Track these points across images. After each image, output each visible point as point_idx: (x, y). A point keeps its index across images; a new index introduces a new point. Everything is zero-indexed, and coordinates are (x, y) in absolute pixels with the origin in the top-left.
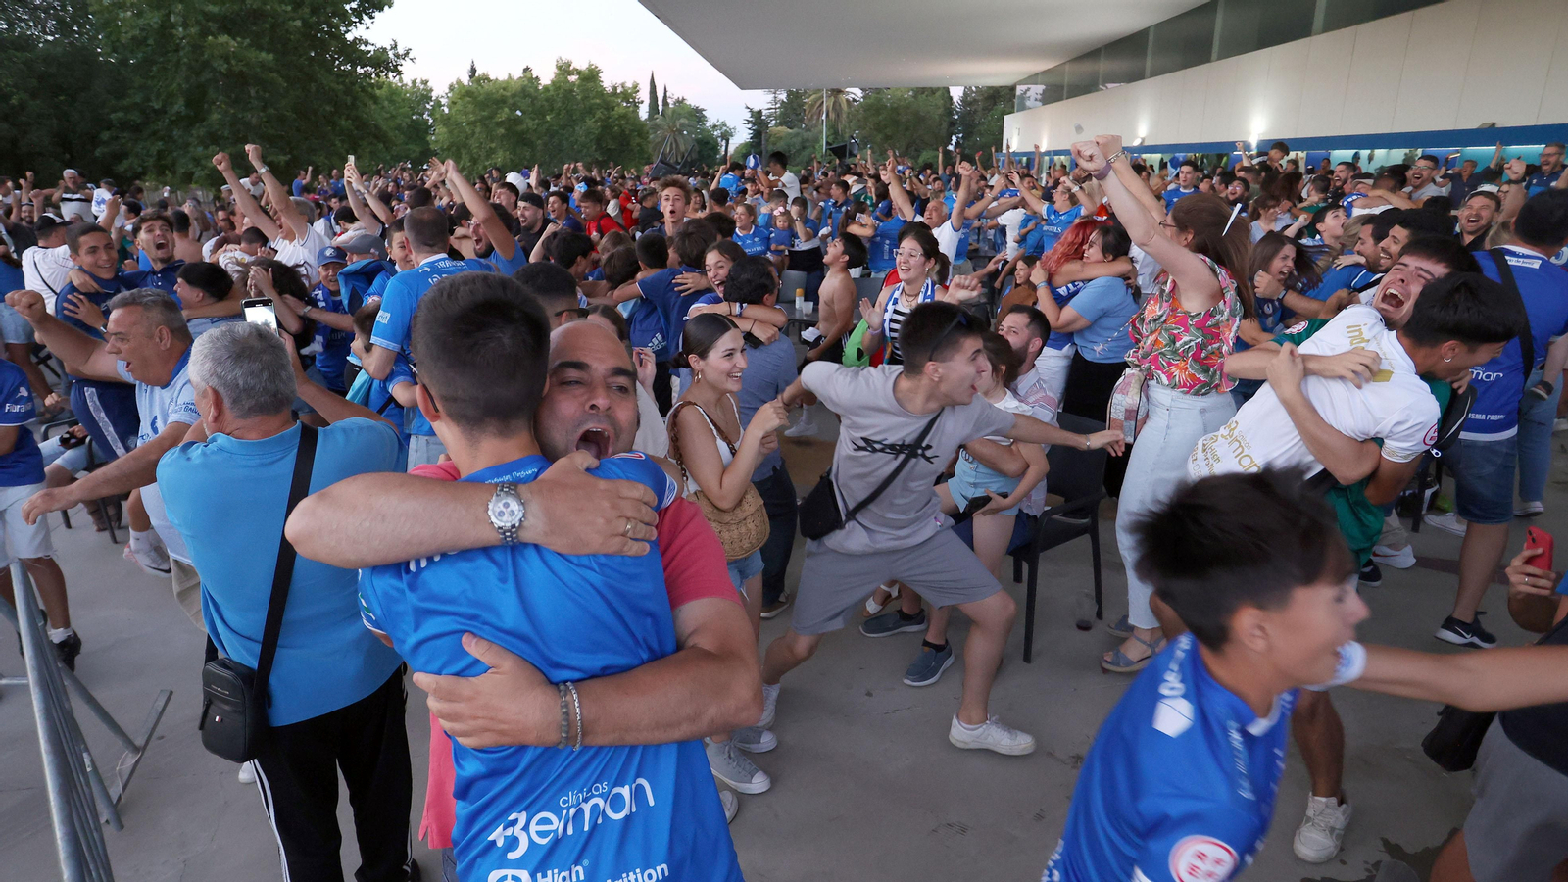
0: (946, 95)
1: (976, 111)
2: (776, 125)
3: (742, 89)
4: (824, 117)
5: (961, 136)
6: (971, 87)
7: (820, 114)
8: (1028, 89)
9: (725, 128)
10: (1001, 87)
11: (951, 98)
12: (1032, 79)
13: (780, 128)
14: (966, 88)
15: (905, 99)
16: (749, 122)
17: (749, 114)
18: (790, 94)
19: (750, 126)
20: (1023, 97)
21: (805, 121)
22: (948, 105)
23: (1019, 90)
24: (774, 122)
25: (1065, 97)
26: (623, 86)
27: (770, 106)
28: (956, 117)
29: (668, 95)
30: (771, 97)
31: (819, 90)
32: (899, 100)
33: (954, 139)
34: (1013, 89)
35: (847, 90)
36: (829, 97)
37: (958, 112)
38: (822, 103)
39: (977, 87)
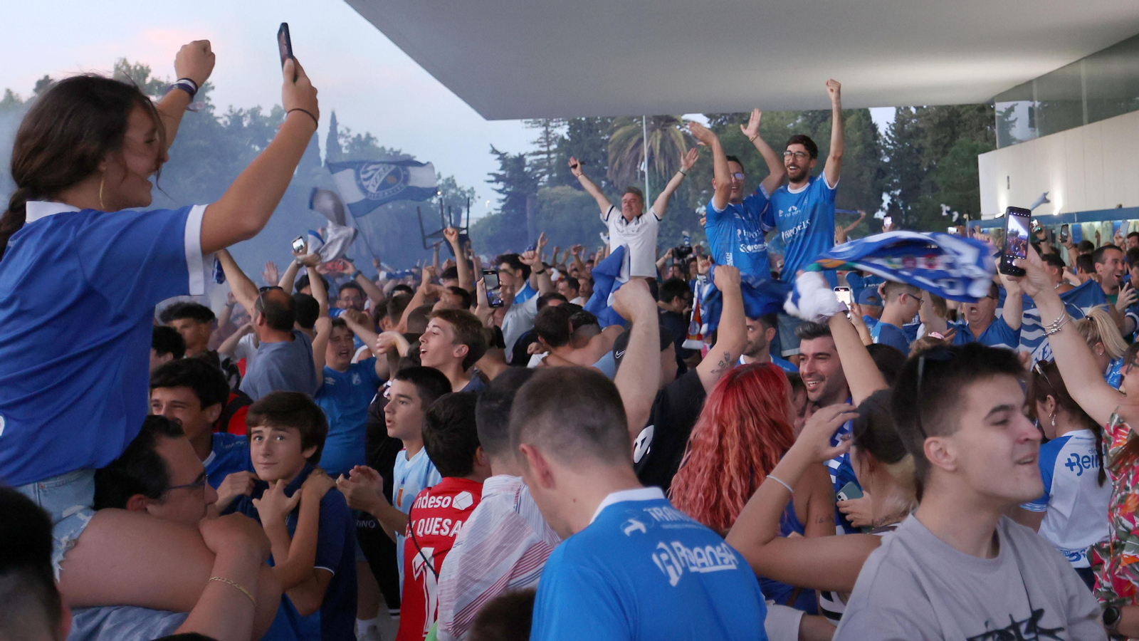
0: (864, 122)
1: (920, 150)
2: (552, 182)
3: (489, 117)
4: (644, 167)
5: (898, 193)
6: (907, 108)
7: (637, 159)
8: (1011, 110)
9: (453, 191)
10: (962, 106)
11: (874, 128)
12: (1021, 90)
13: (558, 189)
14: (898, 109)
16: (499, 179)
17: (498, 165)
18: (575, 127)
19: (500, 186)
20: (1007, 122)
21: (608, 175)
22: (870, 139)
23: (1000, 107)
24: (546, 177)
25: (1085, 117)
26: (254, 113)
27: (536, 148)
28: (887, 160)
29: (339, 129)
30: (538, 132)
33: (886, 198)
34: (986, 108)
35: (686, 117)
36: (651, 130)
37: (888, 152)
38: (641, 140)
39: (917, 108)
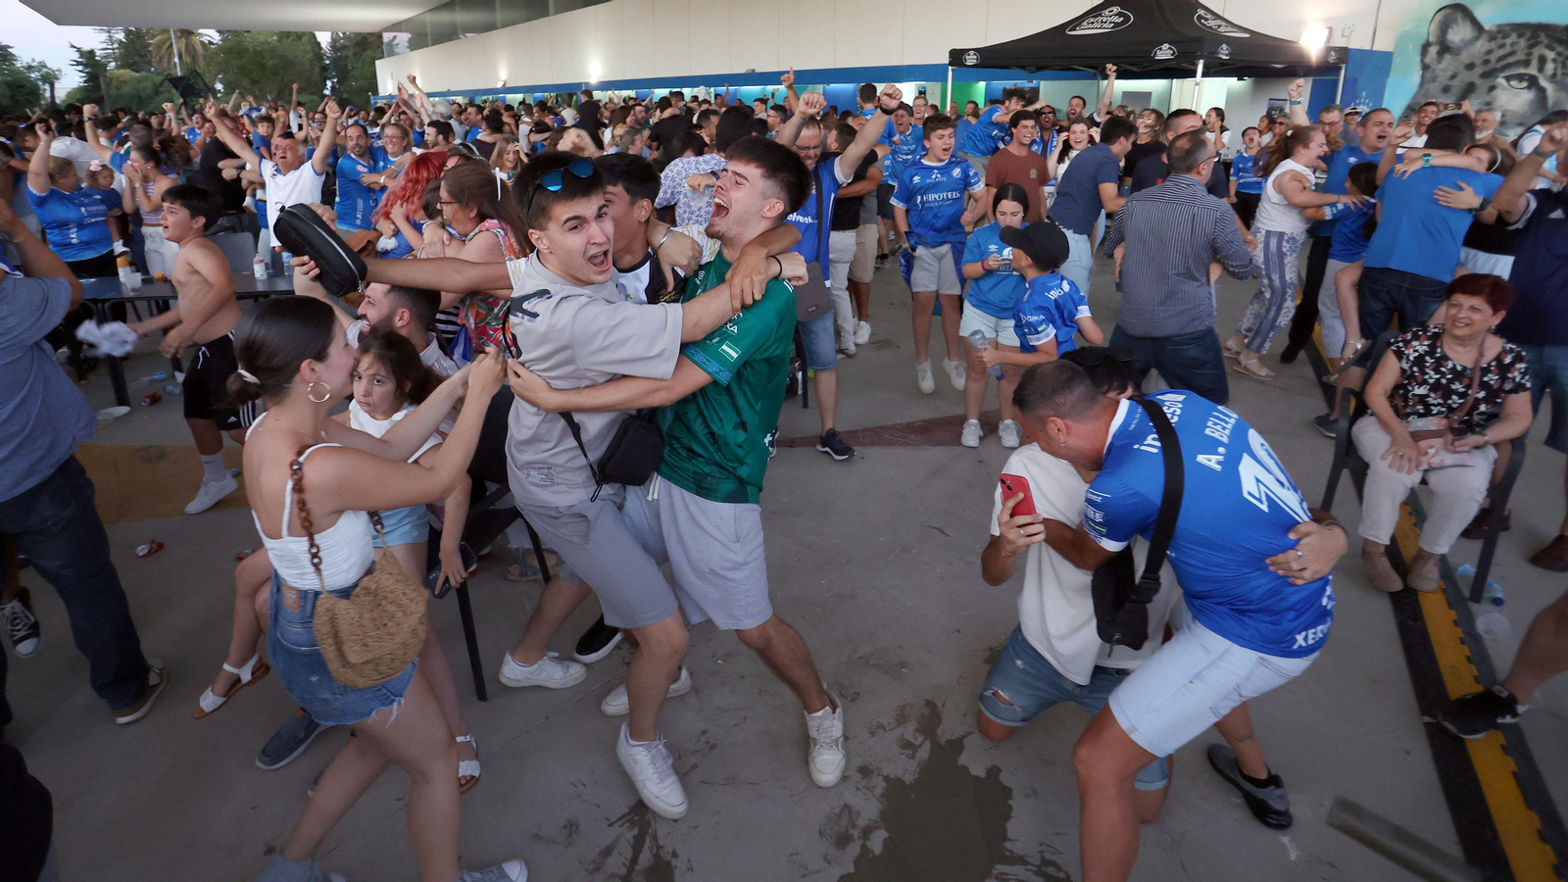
0: (313, 40)
1: (347, 57)
2: (118, 67)
3: (59, 23)
4: (176, 60)
5: (335, 80)
6: (338, 34)
7: (171, 56)
8: (395, 37)
9: (46, 70)
10: (369, 34)
11: (319, 44)
12: (396, 27)
13: (122, 71)
14: (332, 34)
15: (269, 43)
16: (78, 63)
17: (77, 55)
18: (128, 33)
19: (81, 68)
20: (390, 43)
21: (154, 64)
22: (317, 50)
23: (387, 37)
24: (113, 64)
25: (430, 43)
27: (104, 46)
28: (328, 62)
30: (104, 36)
31: (167, 31)
32: (262, 43)
33: (329, 84)
34: (380, 36)
35: (201, 31)
36: (178, 38)
37: (328, 58)
38: (172, 44)
39: (344, 34)
